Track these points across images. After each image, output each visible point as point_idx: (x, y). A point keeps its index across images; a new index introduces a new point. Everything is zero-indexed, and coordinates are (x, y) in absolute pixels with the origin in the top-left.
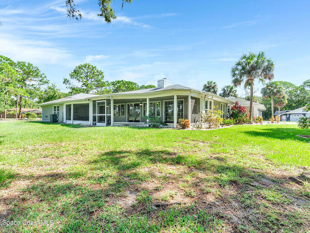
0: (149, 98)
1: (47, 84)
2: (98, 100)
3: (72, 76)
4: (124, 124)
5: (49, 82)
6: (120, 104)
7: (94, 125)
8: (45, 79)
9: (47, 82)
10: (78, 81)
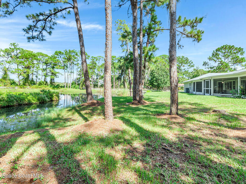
0: (240, 77)
1: (193, 67)
2: (206, 80)
3: (210, 59)
4: (222, 95)
5: (194, 66)
6: (232, 81)
7: (204, 94)
8: (192, 64)
9: (193, 66)
10: (214, 62)
